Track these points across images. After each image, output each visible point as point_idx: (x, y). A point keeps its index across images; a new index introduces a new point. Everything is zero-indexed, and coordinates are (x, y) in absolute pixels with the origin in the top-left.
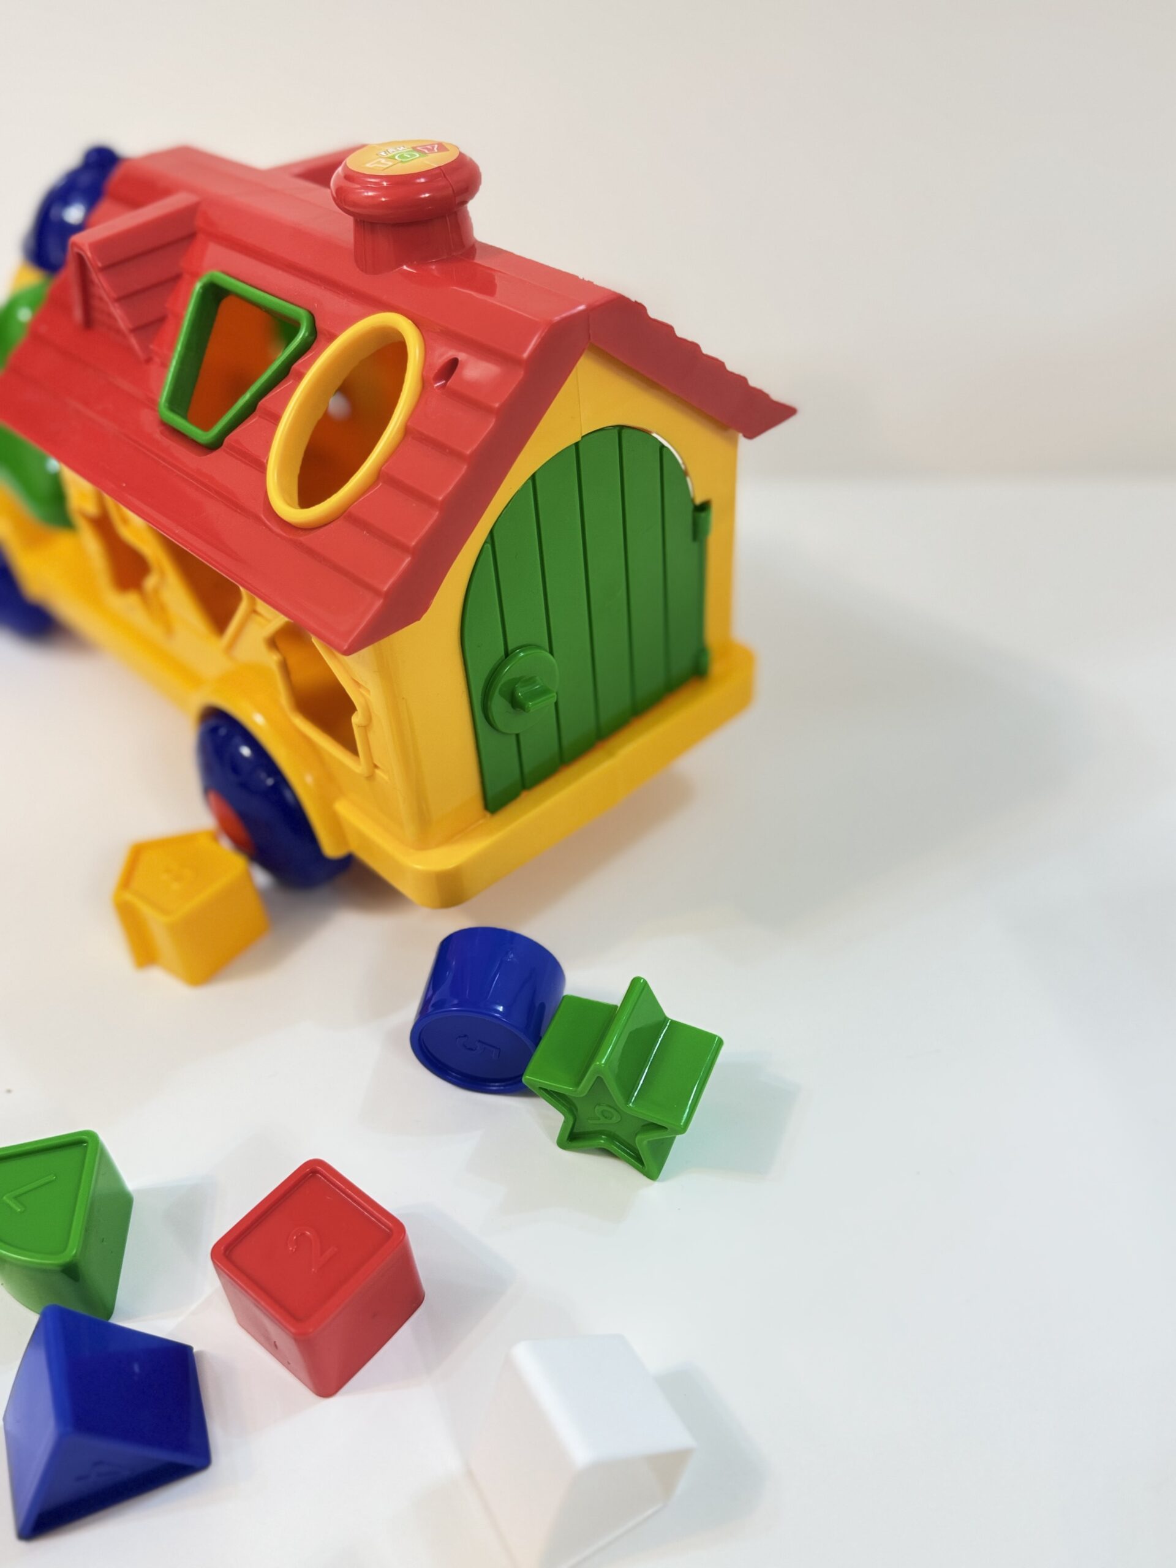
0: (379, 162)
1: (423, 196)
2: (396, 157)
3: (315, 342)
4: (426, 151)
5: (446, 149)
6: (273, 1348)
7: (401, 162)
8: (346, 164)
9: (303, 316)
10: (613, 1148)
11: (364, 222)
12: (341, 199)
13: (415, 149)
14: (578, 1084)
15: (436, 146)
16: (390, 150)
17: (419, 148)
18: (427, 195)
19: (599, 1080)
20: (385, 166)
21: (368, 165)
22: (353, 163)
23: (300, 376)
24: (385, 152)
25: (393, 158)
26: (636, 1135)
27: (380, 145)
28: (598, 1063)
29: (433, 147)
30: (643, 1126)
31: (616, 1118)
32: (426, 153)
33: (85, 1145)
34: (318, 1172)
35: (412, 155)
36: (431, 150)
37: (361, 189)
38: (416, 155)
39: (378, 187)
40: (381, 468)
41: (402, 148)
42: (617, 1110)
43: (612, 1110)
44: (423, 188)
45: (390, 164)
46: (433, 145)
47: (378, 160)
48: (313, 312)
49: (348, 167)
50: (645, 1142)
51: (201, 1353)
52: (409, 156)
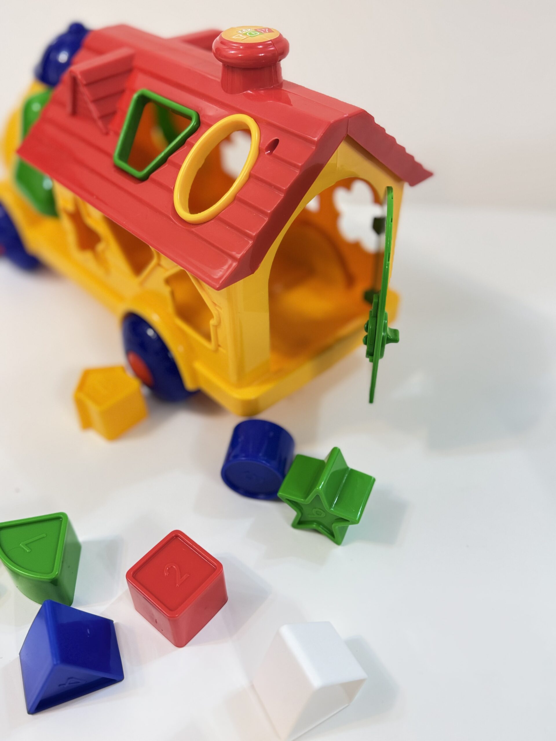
0: (239, 36)
1: (260, 55)
2: (248, 34)
3: (199, 128)
4: (263, 32)
5: (273, 32)
6: (154, 623)
7: (250, 36)
8: (221, 36)
9: (193, 115)
10: (320, 529)
11: (228, 66)
12: (218, 54)
13: (256, 30)
14: (306, 498)
15: (267, 29)
16: (244, 30)
17: (258, 30)
18: (263, 55)
19: (318, 497)
20: (243, 38)
21: (233, 37)
22: (225, 36)
23: (192, 145)
24: (241, 31)
25: (246, 34)
26: (332, 524)
27: (238, 27)
28: (318, 488)
29: (266, 30)
30: (336, 519)
31: (323, 515)
32: (262, 33)
33: (61, 519)
34: (178, 536)
35: (256, 34)
36: (265, 31)
37: (228, 49)
38: (258, 34)
39: (238, 49)
40: (236, 195)
41: (249, 30)
42: (324, 511)
43: (321, 511)
44: (261, 50)
45: (245, 37)
46: (265, 29)
47: (237, 35)
48: (198, 112)
49: (222, 38)
50: (337, 527)
51: (117, 623)
52: (254, 34)
